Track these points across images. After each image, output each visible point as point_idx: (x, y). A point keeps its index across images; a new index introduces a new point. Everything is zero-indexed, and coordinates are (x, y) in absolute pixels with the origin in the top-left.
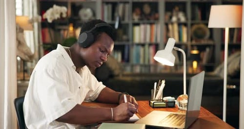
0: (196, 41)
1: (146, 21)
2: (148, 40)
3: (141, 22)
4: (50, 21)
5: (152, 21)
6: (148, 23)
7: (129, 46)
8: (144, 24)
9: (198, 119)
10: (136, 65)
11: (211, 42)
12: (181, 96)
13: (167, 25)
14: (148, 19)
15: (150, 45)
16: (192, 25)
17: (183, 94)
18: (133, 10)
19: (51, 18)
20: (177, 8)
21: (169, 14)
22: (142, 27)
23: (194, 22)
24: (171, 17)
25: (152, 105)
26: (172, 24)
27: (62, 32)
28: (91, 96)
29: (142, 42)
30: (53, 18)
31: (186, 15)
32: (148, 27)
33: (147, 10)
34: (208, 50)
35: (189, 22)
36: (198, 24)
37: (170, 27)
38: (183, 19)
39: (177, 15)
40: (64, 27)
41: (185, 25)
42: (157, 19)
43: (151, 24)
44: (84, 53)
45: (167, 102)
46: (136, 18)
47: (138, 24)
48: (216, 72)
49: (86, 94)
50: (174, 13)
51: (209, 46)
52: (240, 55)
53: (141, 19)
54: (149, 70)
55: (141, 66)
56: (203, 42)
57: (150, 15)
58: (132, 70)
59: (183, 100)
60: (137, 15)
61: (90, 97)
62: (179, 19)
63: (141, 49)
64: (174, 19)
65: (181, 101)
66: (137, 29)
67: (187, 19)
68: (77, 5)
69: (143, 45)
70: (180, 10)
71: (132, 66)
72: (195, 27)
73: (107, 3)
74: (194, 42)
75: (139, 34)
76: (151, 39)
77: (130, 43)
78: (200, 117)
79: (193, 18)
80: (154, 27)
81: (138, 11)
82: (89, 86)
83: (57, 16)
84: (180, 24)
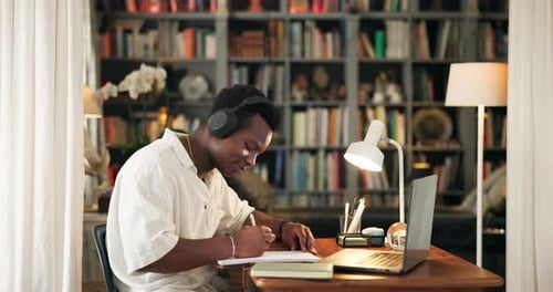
0: (424, 144)
1: (319, 102)
2: (324, 142)
3: (310, 103)
4: (134, 95)
5: (332, 102)
6: (323, 107)
7: (284, 153)
8: (314, 107)
9: (425, 261)
10: (299, 194)
11: (454, 146)
12: (395, 225)
13: (362, 109)
14: (325, 99)
15: (328, 151)
16: (415, 110)
17: (399, 221)
18: (293, 80)
19: (136, 90)
20: (383, 76)
21: (367, 87)
22: (312, 113)
23: (418, 104)
24: (371, 95)
25: (341, 243)
26: (374, 107)
27: (142, 125)
28: (228, 226)
29: (312, 144)
30: (141, 90)
31: (402, 91)
32: (325, 113)
33: (321, 78)
34: (448, 162)
35: (409, 105)
36: (427, 108)
37: (370, 113)
38: (396, 98)
39: (384, 91)
40: (150, 115)
41: (401, 109)
42: (343, 98)
43: (330, 108)
44: (216, 146)
45: (370, 237)
46: (299, 96)
47: (303, 109)
48: (465, 205)
49: (218, 222)
50: (378, 86)
51: (450, 153)
52: (505, 173)
53: (309, 98)
54: (327, 201)
55: (310, 195)
56: (439, 146)
57: (328, 89)
58: (290, 201)
59: (399, 231)
60: (300, 89)
61: (226, 229)
62: (387, 99)
63: (310, 160)
64: (378, 98)
65: (395, 234)
66: (300, 118)
67: (404, 98)
68: (176, 68)
69: (314, 152)
70: (390, 80)
71: (291, 195)
72: (421, 114)
73: (239, 65)
74: (419, 146)
75: (306, 128)
76: (329, 139)
77: (287, 146)
78: (429, 258)
79: (417, 96)
80: (337, 113)
81: (303, 81)
82: (225, 207)
83: (147, 88)
84: (390, 109)
